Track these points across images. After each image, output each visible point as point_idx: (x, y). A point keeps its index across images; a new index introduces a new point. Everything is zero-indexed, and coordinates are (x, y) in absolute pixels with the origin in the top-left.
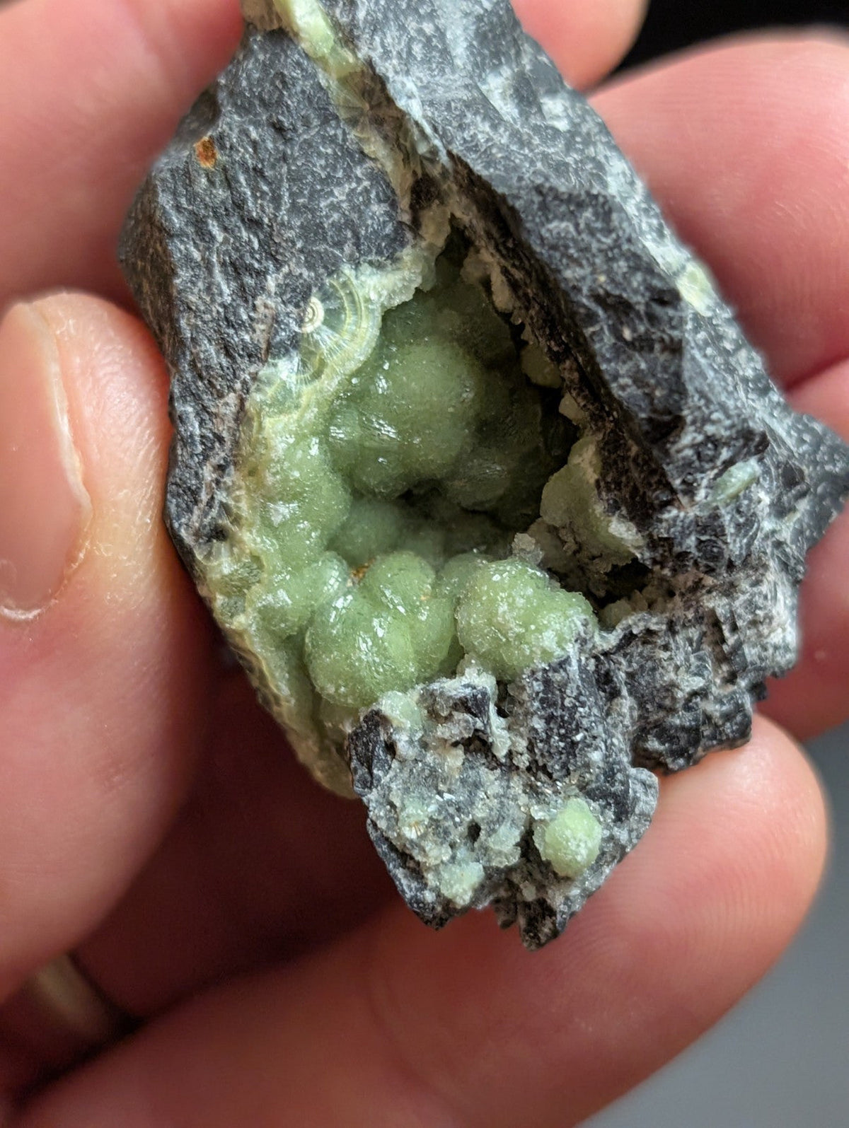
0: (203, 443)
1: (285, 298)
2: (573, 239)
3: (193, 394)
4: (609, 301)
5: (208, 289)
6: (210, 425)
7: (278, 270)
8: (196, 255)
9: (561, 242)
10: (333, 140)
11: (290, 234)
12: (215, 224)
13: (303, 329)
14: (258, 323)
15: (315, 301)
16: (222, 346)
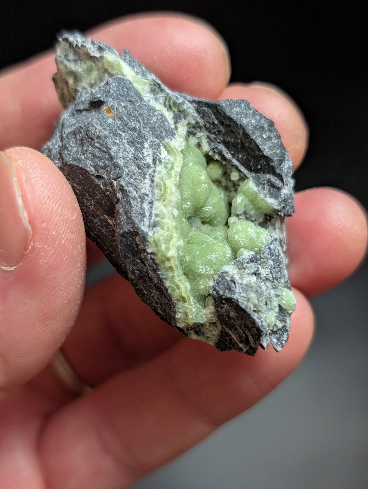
0: (140, 198)
1: (153, 148)
2: (241, 112)
3: (131, 184)
4: (257, 128)
5: (125, 150)
6: (140, 192)
7: (147, 141)
8: (118, 141)
9: (239, 114)
12: (120, 131)
13: (161, 156)
14: (146, 157)
15: (162, 148)
16: (136, 166)
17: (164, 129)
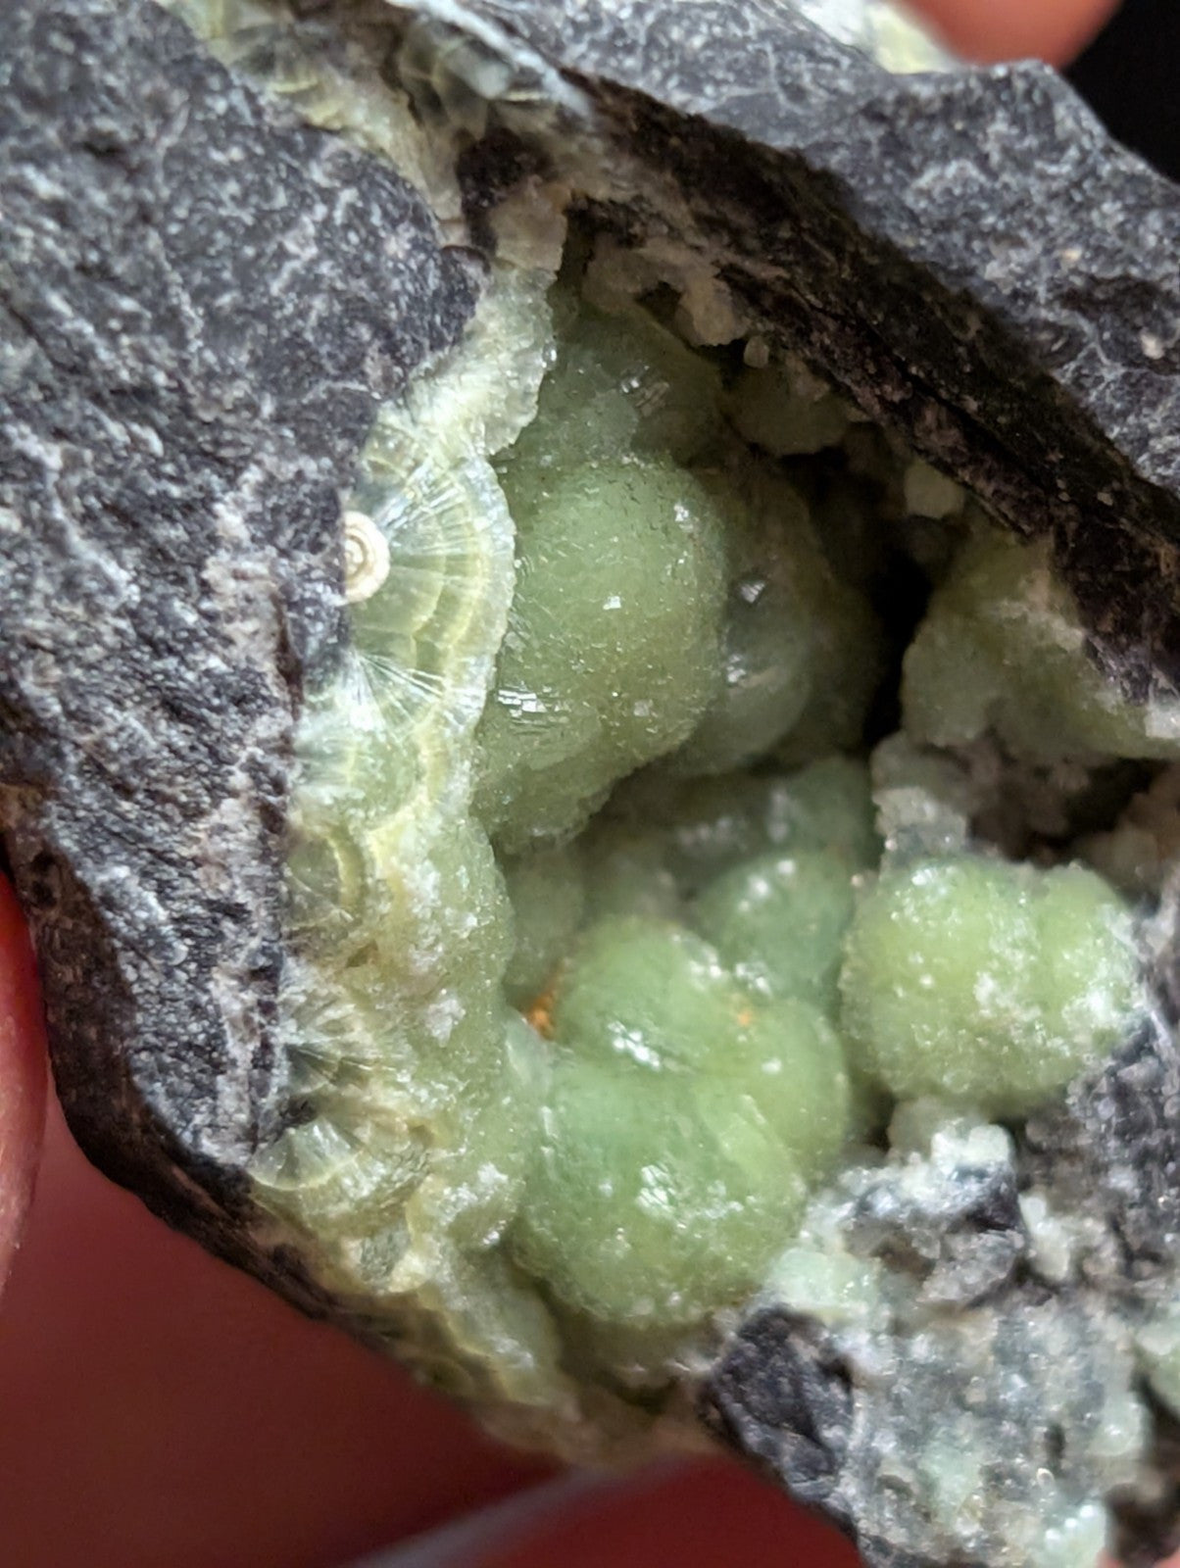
0: (186, 935)
1: (283, 541)
2: (983, 192)
3: (117, 836)
4: (1099, 295)
5: (70, 585)
6: (188, 888)
7: (232, 483)
8: (8, 522)
9: (959, 210)
10: (231, 124)
11: (239, 390)
12: (26, 429)
13: (348, 592)
14: (230, 620)
15: (353, 520)
16: (157, 703)
17: (382, 329)
